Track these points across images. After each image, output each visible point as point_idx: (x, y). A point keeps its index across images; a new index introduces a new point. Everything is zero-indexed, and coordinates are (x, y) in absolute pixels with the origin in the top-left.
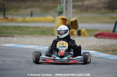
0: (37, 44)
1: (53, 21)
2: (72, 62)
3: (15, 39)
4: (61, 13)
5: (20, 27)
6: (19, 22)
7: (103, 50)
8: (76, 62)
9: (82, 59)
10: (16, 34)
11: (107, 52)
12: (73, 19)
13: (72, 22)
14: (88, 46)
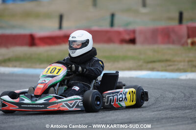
2: (52, 109)
8: (62, 108)
9: (79, 101)
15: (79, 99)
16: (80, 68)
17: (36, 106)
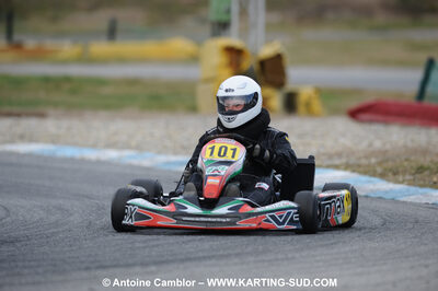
0: (133, 143)
1: (194, 59)
2: (247, 226)
3: (50, 125)
4: (222, 27)
5: (67, 79)
6: (65, 62)
7: (379, 170)
8: (265, 225)
9: (293, 211)
10: (56, 105)
11: (395, 173)
12: (267, 51)
13: (263, 63)
14: (324, 154)
15: (293, 208)
16: (267, 153)
17: (214, 220)
